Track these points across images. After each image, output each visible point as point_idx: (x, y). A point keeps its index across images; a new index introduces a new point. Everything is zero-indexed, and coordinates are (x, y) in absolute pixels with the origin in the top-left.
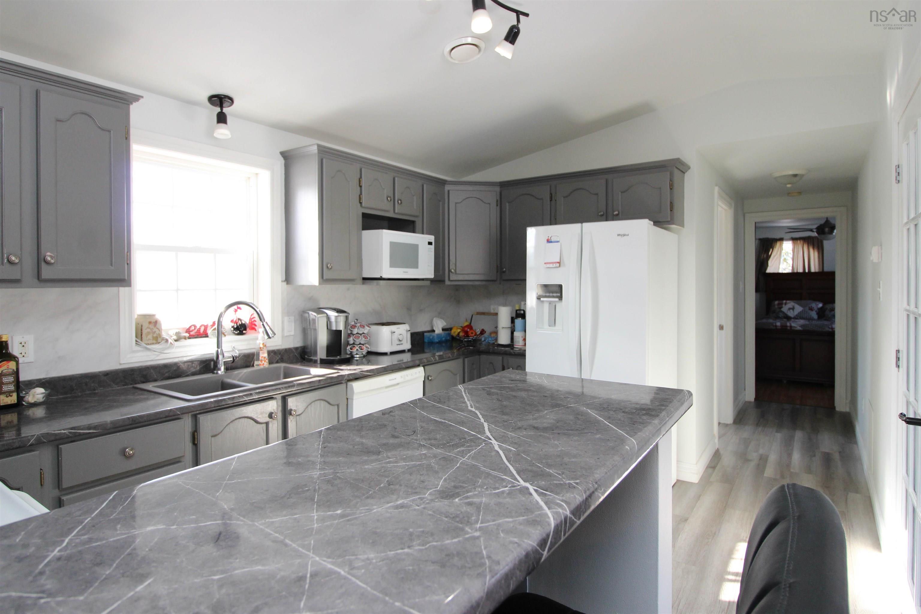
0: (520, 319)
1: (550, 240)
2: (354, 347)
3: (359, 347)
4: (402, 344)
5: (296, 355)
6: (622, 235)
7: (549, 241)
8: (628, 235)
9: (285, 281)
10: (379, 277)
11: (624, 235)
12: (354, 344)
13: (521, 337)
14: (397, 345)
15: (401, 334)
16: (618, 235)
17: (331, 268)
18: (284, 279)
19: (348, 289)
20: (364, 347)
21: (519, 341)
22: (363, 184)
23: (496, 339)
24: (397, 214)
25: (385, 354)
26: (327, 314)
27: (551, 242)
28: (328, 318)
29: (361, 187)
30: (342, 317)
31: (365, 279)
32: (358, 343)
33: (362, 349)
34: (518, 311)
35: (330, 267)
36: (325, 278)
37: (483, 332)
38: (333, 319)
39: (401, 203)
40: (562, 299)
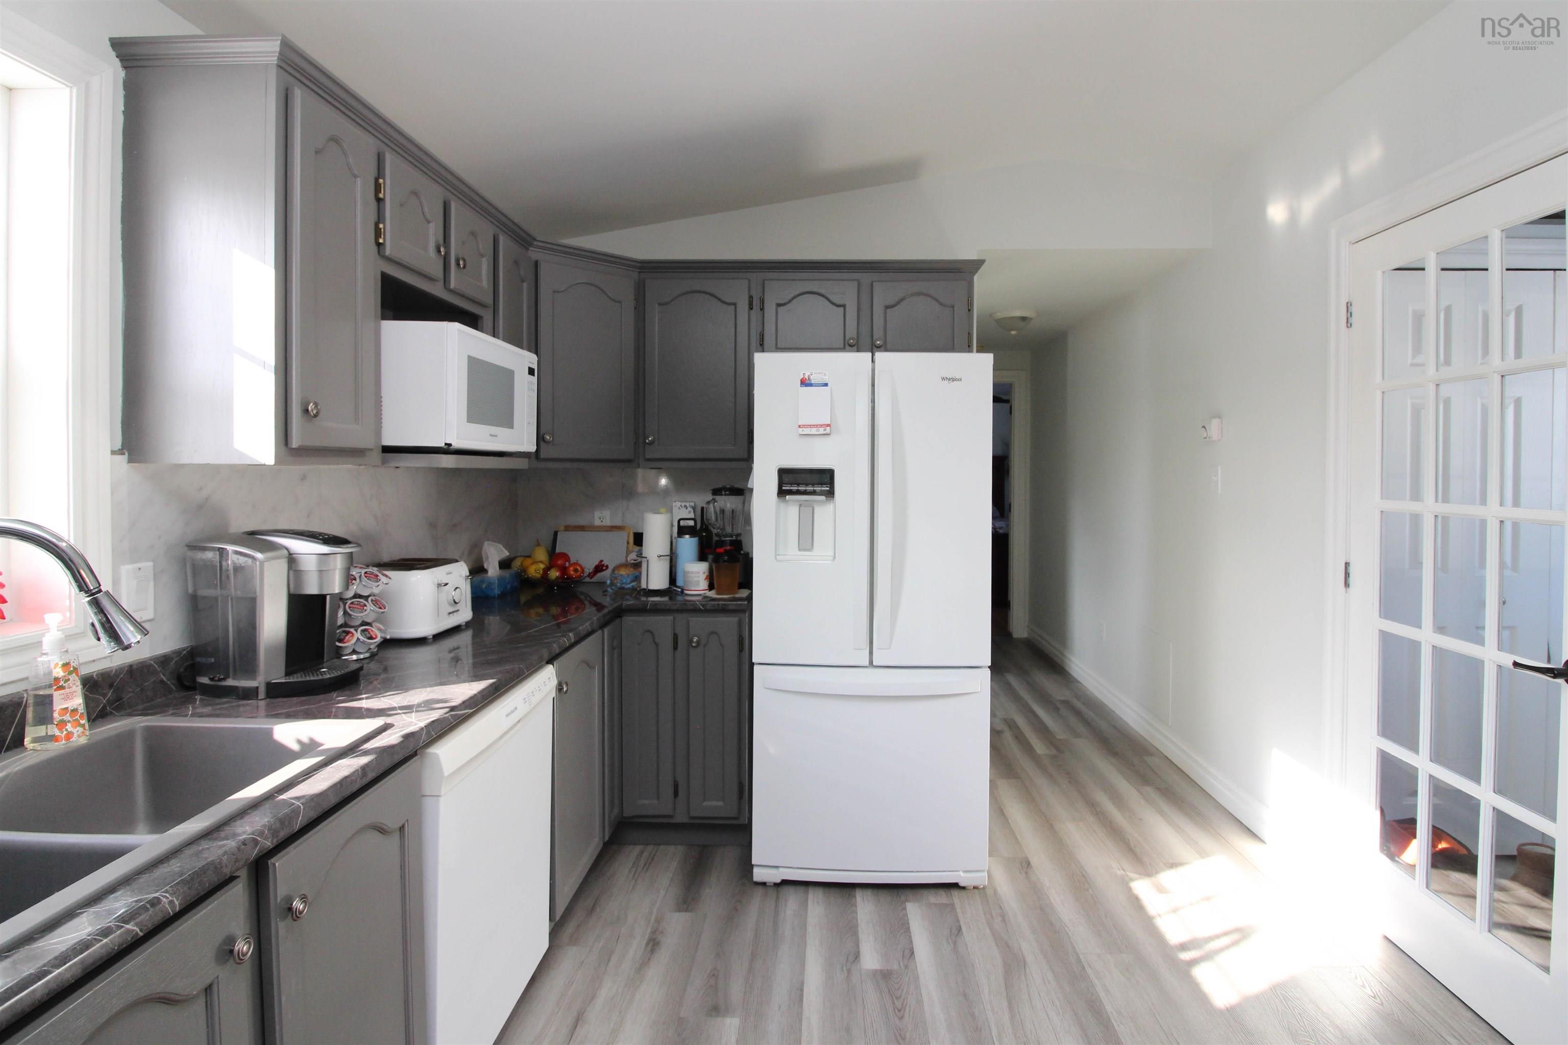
0: (687, 536)
1: (808, 382)
2: (348, 633)
3: (363, 631)
4: (458, 611)
5: (162, 681)
6: (949, 379)
7: (804, 383)
8: (961, 380)
9: (120, 452)
10: (441, 444)
11: (954, 380)
12: (345, 625)
13: (701, 573)
14: (450, 613)
15: (457, 588)
16: (943, 379)
17: (316, 416)
18: (118, 445)
19: (304, 478)
20: (374, 631)
21: (698, 582)
22: (387, 194)
23: (638, 578)
24: (453, 292)
25: (420, 642)
26: (287, 549)
27: (811, 385)
28: (292, 559)
29: (379, 201)
30: (339, 557)
31: (387, 450)
32: (358, 623)
33: (371, 638)
34: (681, 522)
35: (315, 412)
36: (295, 444)
37: (600, 568)
38: (309, 565)
39: (464, 267)
40: (834, 497)
